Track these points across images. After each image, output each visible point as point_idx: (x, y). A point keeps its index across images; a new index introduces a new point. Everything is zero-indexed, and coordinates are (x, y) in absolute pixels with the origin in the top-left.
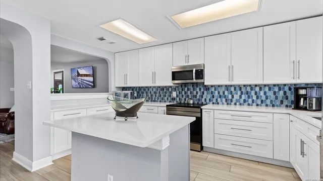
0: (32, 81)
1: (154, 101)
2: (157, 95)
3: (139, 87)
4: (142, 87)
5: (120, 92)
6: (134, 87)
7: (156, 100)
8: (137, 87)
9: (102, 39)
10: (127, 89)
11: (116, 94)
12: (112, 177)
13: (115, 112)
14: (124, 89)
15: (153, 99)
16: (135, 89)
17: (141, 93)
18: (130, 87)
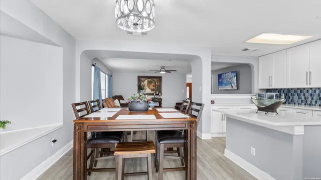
0: (202, 86)
1: (310, 105)
2: (315, 98)
3: (288, 89)
4: (292, 89)
5: (263, 93)
6: (281, 89)
7: (314, 103)
8: (285, 89)
9: (246, 50)
10: (273, 91)
11: (259, 95)
12: (254, 149)
13: (257, 108)
14: (268, 90)
15: (309, 102)
16: (282, 91)
17: (290, 95)
18: (276, 89)
